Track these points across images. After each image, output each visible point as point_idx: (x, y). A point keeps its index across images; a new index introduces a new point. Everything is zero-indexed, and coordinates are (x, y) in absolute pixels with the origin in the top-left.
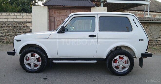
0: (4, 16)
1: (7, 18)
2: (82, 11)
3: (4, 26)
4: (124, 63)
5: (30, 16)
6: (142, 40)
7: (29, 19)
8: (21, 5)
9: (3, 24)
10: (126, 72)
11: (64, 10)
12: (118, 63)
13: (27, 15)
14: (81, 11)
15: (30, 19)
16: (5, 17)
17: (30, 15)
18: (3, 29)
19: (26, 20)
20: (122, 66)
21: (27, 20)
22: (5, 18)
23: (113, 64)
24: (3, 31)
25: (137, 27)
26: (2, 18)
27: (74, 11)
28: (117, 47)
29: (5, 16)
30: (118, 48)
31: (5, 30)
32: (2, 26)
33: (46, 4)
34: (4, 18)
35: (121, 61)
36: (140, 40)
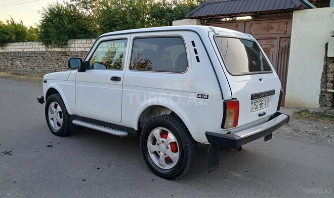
2: (274, 21)
11: (230, 24)
12: (157, 146)
14: (272, 21)
20: (165, 154)
25: (198, 61)
35: (163, 142)
36: (198, 95)
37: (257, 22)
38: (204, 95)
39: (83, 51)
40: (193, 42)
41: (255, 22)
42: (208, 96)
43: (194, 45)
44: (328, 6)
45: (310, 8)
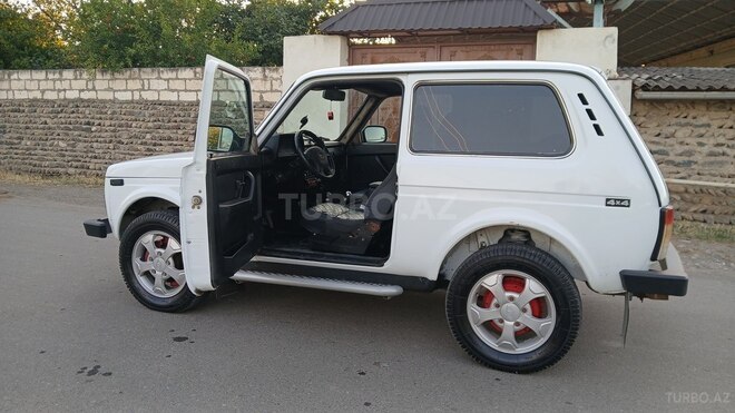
0: (185, 80)
1: (196, 91)
2: (497, 47)
3: (186, 122)
4: (524, 310)
5: (276, 80)
6: (621, 203)
7: (272, 91)
8: (263, 34)
9: (182, 114)
10: (534, 357)
11: (410, 50)
12: (495, 309)
13: (265, 77)
14: (492, 47)
15: (277, 91)
16: (190, 85)
17: (275, 75)
18: (180, 132)
19: (261, 97)
20: (517, 324)
21: (265, 99)
22: (190, 91)
23: (472, 308)
24: (182, 139)
25: (599, 132)
26: (178, 91)
27: (459, 53)
28: (509, 230)
29: (190, 80)
30: (515, 237)
31: (186, 136)
32: (178, 119)
33: (337, 28)
34: (186, 91)
35: (512, 299)
36: (608, 200)
37: (464, 48)
38: (622, 201)
39: (35, 100)
40: (581, 96)
41: (461, 48)
42: (629, 201)
43: (584, 102)
44: (591, 25)
45: (562, 26)
